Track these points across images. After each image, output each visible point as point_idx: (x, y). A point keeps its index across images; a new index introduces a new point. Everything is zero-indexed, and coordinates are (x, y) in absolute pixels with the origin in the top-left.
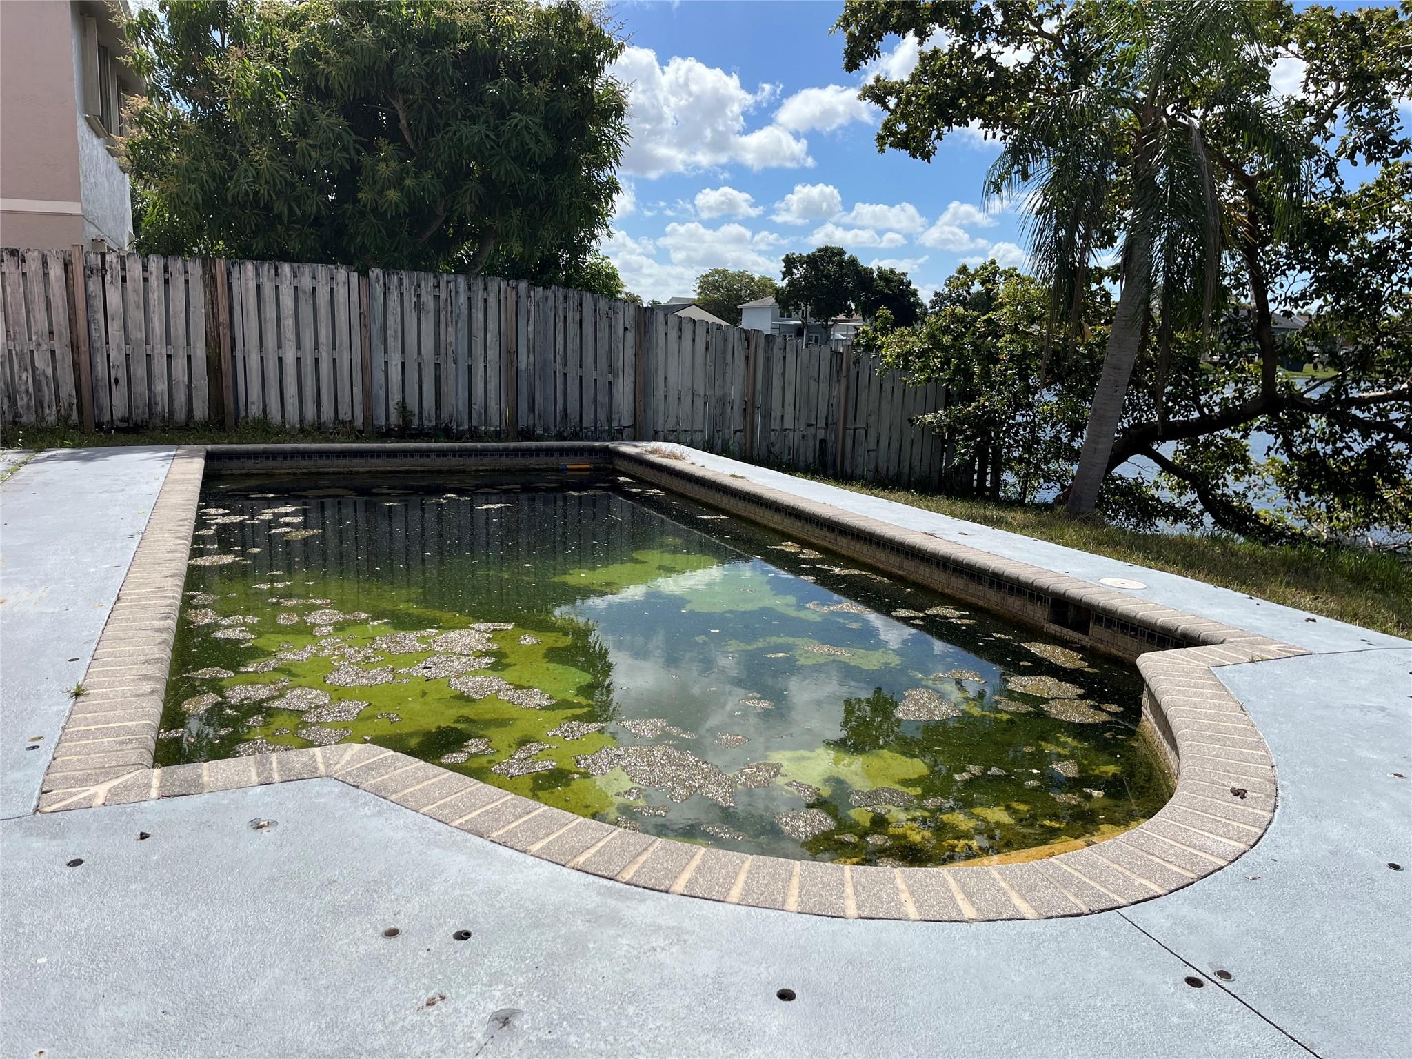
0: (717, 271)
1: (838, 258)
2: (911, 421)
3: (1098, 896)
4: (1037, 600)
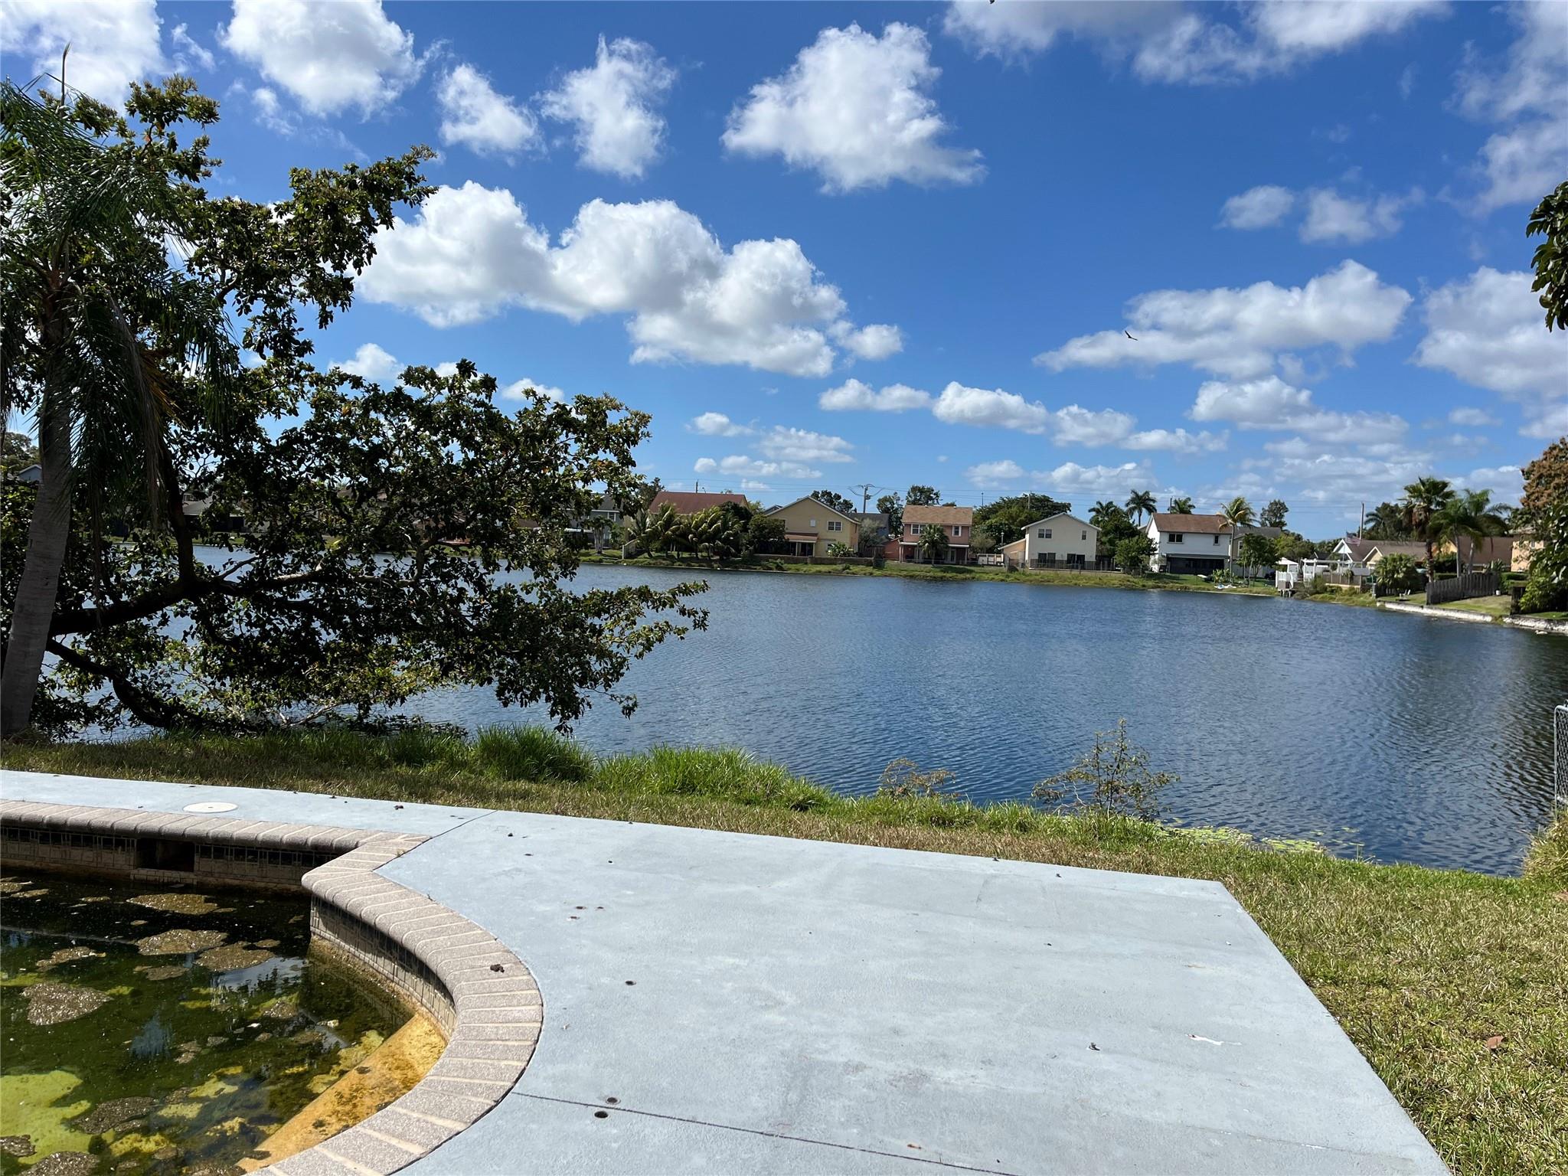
3: (489, 1088)
4: (117, 846)
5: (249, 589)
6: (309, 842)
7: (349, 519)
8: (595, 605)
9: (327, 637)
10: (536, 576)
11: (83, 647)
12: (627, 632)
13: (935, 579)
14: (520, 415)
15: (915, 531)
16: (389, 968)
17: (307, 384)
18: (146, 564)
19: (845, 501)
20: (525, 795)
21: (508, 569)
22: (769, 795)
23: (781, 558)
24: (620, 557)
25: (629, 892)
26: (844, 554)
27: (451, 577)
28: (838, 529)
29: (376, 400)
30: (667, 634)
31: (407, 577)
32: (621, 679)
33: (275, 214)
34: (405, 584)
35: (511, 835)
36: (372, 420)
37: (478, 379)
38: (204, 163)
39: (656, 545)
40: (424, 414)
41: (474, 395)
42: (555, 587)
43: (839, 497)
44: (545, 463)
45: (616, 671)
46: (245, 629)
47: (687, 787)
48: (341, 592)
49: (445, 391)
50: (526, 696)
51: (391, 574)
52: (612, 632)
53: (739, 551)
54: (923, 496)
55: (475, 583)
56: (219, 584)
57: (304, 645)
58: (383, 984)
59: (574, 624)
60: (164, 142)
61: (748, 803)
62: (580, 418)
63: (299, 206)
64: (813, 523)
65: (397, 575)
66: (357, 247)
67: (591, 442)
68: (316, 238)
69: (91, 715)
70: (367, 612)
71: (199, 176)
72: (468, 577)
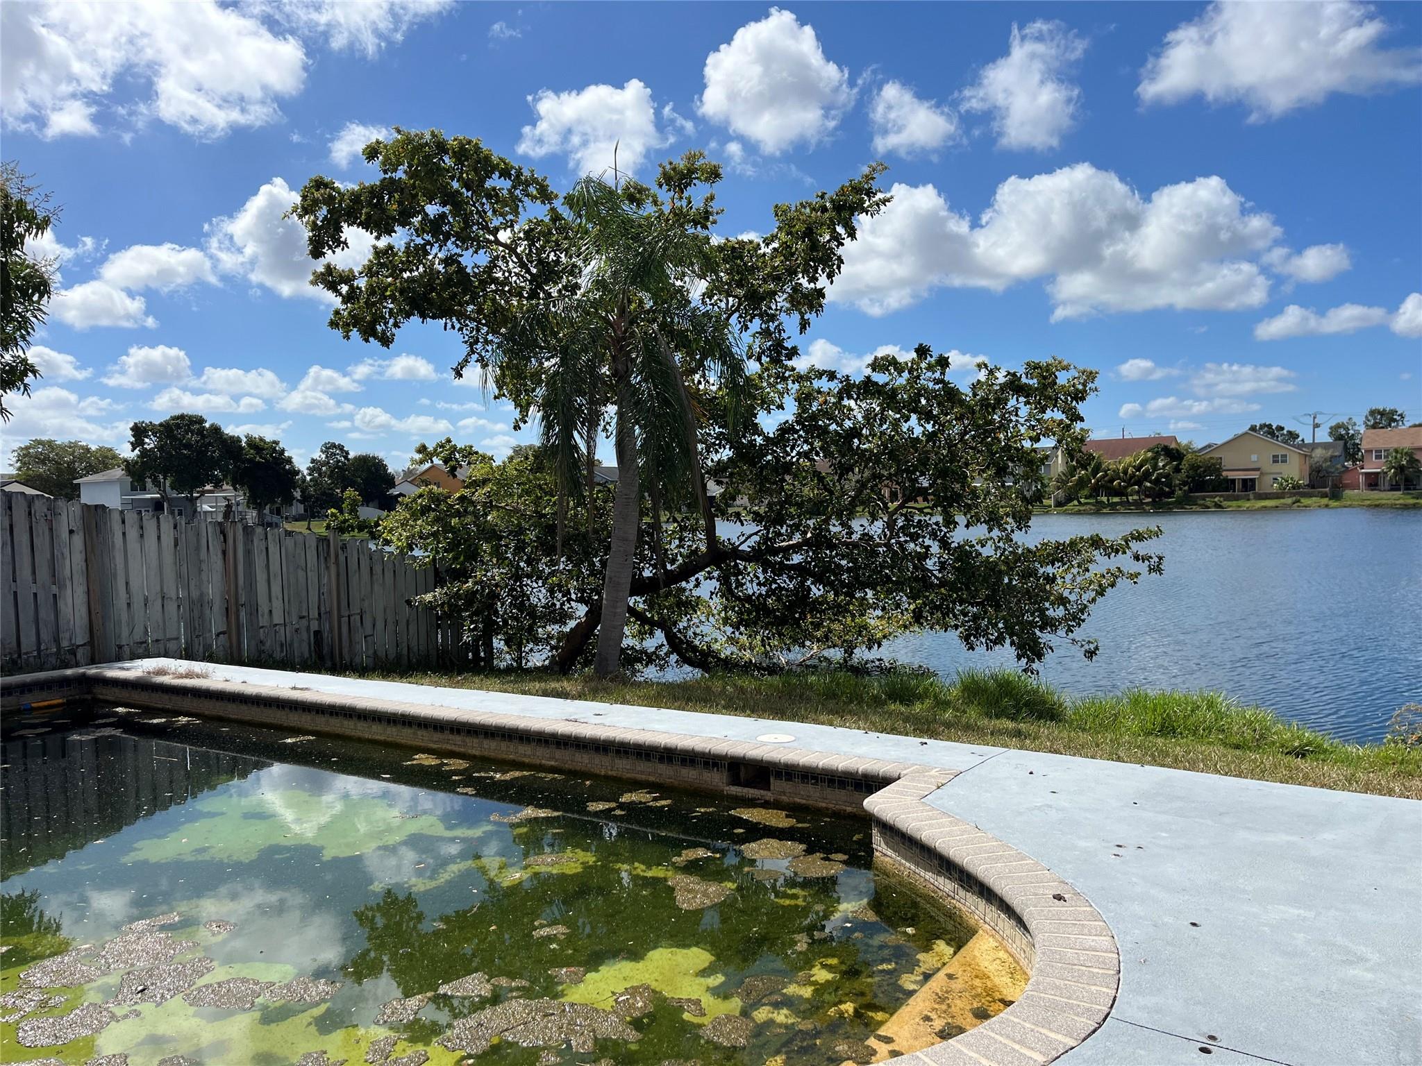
0: (40, 442)
1: (197, 426)
2: (409, 602)
3: (1088, 1010)
4: (713, 767)
5: (756, 556)
6: (860, 772)
7: (831, 493)
8: (1049, 555)
9: (816, 591)
10: (990, 530)
11: (641, 606)
12: (1079, 579)
13: (1406, 507)
14: (974, 387)
15: (1379, 457)
16: (949, 886)
17: (790, 382)
18: (681, 539)
19: (1290, 433)
20: (1018, 734)
21: (967, 526)
22: (1260, 741)
23: (1221, 496)
24: (1050, 506)
25: (1164, 835)
26: (1294, 488)
27: (918, 536)
28: (1284, 461)
29: (848, 388)
30: (1119, 579)
31: (881, 539)
32: (1083, 625)
33: (762, 245)
34: (879, 545)
35: (1031, 773)
36: (845, 406)
37: (932, 360)
38: (711, 214)
39: (1086, 492)
40: (889, 397)
41: (929, 374)
42: (1011, 540)
43: (1282, 429)
44: (999, 428)
45: (1075, 619)
46: (756, 588)
47: (1167, 729)
48: (826, 554)
49: (906, 375)
50: (991, 641)
51: (866, 537)
52: (1066, 581)
53: (1172, 493)
54: (1384, 419)
55: (939, 541)
56: (735, 553)
57: (801, 599)
58: (944, 900)
59: (1029, 574)
60: (684, 202)
61: (1237, 747)
62: (1031, 382)
63: (782, 236)
64: (1254, 458)
65: (871, 538)
66: (828, 261)
67: (1040, 403)
68: (797, 259)
69: (650, 658)
70: (849, 570)
71: (709, 224)
72: (934, 535)
